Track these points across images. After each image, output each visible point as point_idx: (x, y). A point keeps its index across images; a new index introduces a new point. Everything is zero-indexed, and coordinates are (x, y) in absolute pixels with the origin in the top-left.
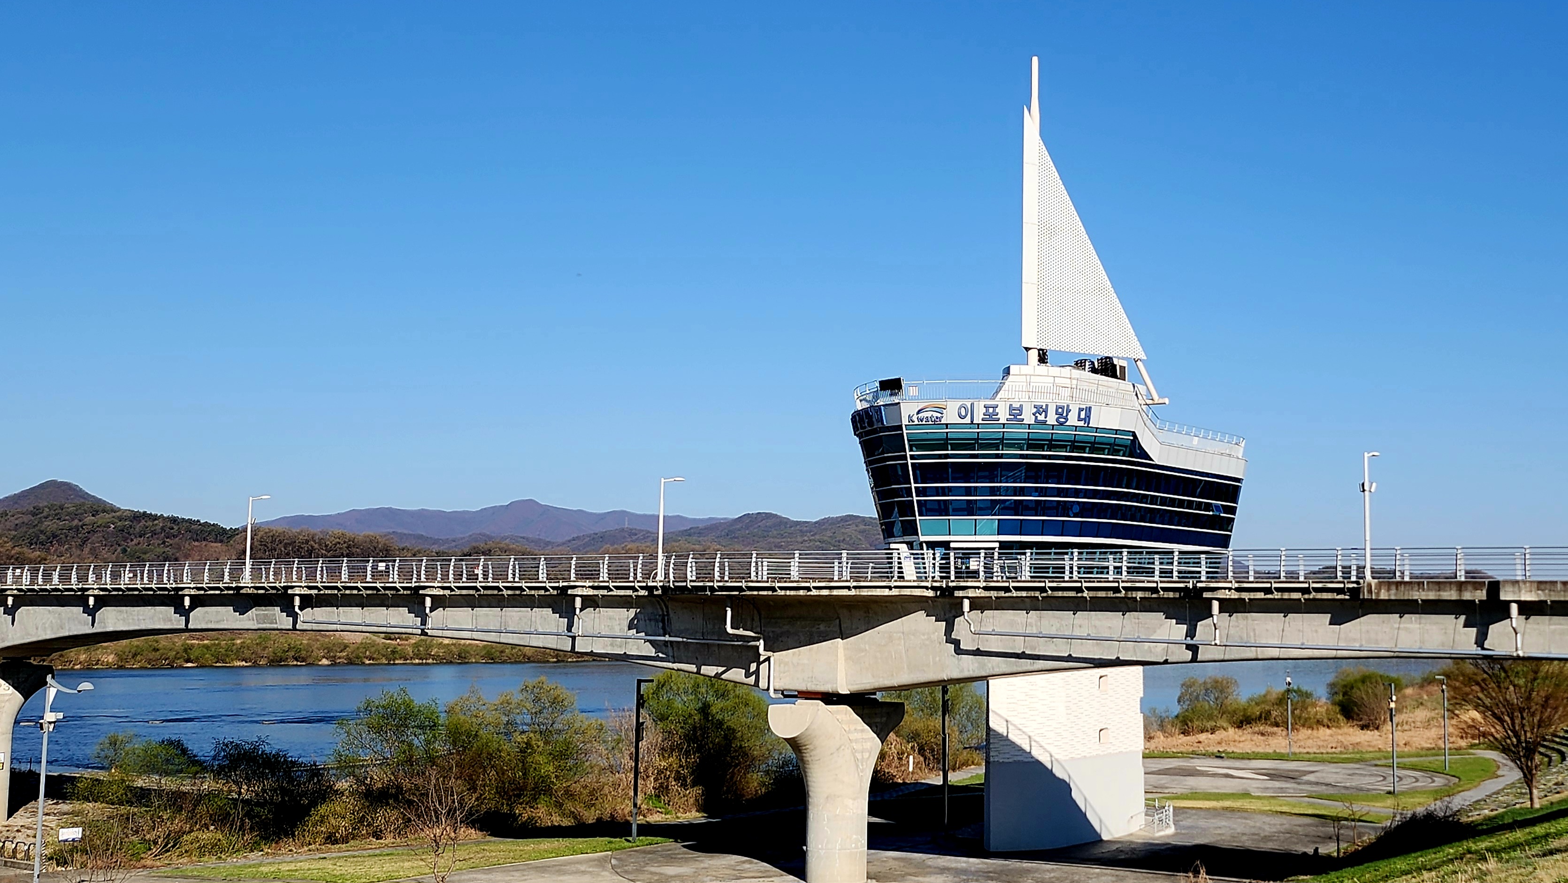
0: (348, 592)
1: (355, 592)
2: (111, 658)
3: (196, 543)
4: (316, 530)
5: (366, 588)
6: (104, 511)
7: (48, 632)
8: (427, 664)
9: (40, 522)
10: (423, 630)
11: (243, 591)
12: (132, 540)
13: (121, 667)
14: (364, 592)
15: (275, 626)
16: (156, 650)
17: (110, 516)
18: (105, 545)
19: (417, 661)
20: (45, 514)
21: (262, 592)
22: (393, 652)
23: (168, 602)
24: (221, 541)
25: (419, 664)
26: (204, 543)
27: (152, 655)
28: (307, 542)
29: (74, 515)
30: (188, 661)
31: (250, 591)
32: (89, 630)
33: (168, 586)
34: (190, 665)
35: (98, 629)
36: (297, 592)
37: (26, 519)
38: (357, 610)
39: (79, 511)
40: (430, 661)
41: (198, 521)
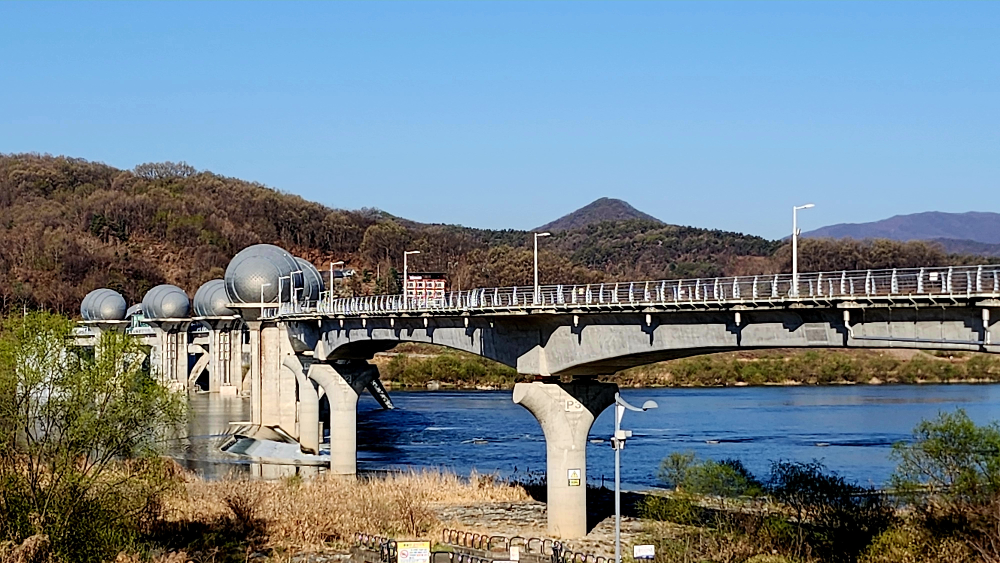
0: (899, 305)
1: (907, 305)
2: (667, 377)
3: (741, 258)
4: (859, 239)
5: (918, 301)
6: (652, 227)
7: (612, 351)
8: (984, 383)
9: (595, 241)
10: (981, 346)
11: (792, 306)
12: (679, 256)
13: (677, 386)
14: (916, 305)
15: (825, 343)
16: (709, 368)
17: (658, 232)
18: (655, 262)
19: (973, 380)
20: (599, 232)
21: (810, 307)
22: (947, 370)
23: (719, 318)
24: (765, 255)
25: (975, 384)
26: (748, 257)
27: (705, 374)
28: (850, 252)
29: (626, 233)
30: (739, 380)
31: (799, 306)
32: (646, 348)
33: (719, 303)
34: (741, 384)
35: (656, 347)
36: (846, 306)
37: (582, 238)
38: (909, 325)
39: (630, 228)
40: (987, 380)
41: (741, 234)
